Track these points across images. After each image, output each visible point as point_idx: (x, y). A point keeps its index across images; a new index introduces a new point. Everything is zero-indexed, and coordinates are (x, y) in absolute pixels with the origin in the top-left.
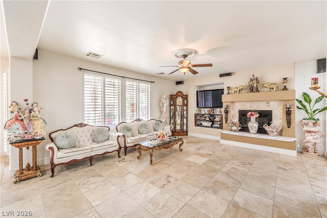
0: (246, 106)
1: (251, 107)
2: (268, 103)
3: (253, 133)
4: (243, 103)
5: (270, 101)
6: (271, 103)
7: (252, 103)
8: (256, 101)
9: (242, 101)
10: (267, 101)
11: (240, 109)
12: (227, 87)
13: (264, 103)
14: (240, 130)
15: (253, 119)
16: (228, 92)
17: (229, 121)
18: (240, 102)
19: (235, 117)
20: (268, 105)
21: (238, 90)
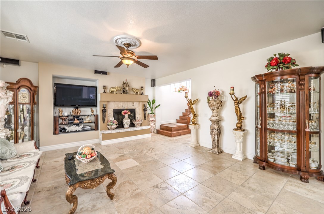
0: (119, 106)
1: (123, 106)
2: (133, 103)
3: (127, 128)
4: (117, 103)
5: (134, 101)
6: (135, 103)
7: (123, 102)
8: (126, 101)
9: (116, 101)
10: (133, 101)
11: (114, 109)
12: (103, 86)
13: (131, 103)
14: (117, 128)
15: (126, 116)
16: (104, 91)
17: (106, 121)
18: (115, 101)
19: (110, 115)
20: (133, 105)
21: (116, 90)
